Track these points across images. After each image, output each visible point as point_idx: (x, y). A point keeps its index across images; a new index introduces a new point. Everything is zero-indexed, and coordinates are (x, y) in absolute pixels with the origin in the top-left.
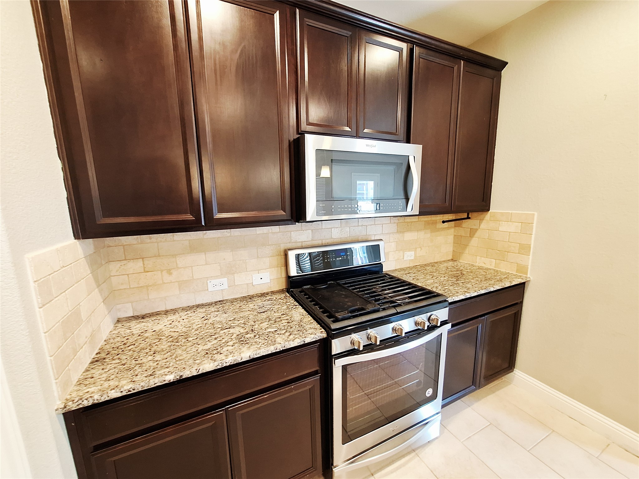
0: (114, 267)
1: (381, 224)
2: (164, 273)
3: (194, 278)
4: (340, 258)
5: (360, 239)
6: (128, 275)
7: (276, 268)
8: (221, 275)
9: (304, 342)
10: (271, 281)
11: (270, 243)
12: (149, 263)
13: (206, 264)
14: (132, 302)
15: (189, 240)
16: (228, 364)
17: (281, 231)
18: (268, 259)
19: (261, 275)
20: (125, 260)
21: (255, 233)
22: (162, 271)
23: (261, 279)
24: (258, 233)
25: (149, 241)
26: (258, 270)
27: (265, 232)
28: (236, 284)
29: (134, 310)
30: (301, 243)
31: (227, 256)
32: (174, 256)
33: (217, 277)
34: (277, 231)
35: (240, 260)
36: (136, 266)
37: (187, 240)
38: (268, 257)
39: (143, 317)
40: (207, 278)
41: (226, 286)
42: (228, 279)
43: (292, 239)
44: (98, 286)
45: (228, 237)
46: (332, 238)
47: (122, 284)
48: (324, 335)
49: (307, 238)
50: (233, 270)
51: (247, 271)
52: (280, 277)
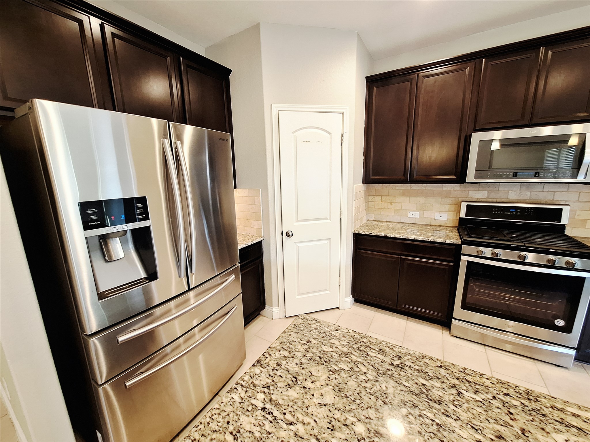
0: (371, 198)
1: (578, 192)
2: (389, 204)
3: (402, 209)
4: (509, 213)
5: (542, 202)
6: (375, 202)
7: (453, 213)
8: (416, 210)
9: (446, 242)
10: (447, 220)
11: (451, 196)
12: (384, 198)
13: (409, 203)
14: (374, 214)
15: (403, 190)
16: (405, 238)
17: (461, 189)
18: (448, 206)
19: (441, 215)
20: (375, 195)
21: (441, 189)
22: (388, 203)
23: (441, 217)
24: (443, 189)
25: (385, 188)
26: (440, 211)
27: (449, 189)
28: (424, 217)
29: (374, 218)
30: (476, 199)
31: (422, 200)
32: (395, 196)
33: (414, 211)
34: (458, 189)
35: (429, 204)
36: (378, 199)
37: (402, 189)
38: (449, 205)
39: (377, 221)
40: (409, 210)
41: (418, 216)
42: (420, 213)
43: (469, 195)
44: (365, 203)
45: (424, 190)
46: (508, 198)
47: (372, 206)
48: (460, 242)
49: (483, 196)
50: (423, 209)
51: (432, 211)
52: (455, 218)
